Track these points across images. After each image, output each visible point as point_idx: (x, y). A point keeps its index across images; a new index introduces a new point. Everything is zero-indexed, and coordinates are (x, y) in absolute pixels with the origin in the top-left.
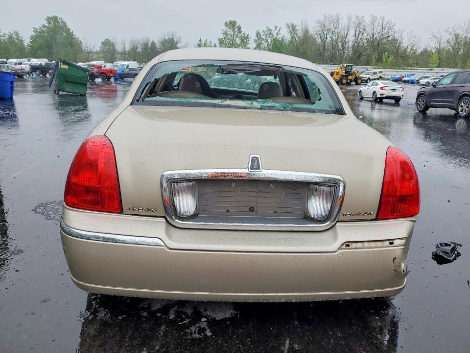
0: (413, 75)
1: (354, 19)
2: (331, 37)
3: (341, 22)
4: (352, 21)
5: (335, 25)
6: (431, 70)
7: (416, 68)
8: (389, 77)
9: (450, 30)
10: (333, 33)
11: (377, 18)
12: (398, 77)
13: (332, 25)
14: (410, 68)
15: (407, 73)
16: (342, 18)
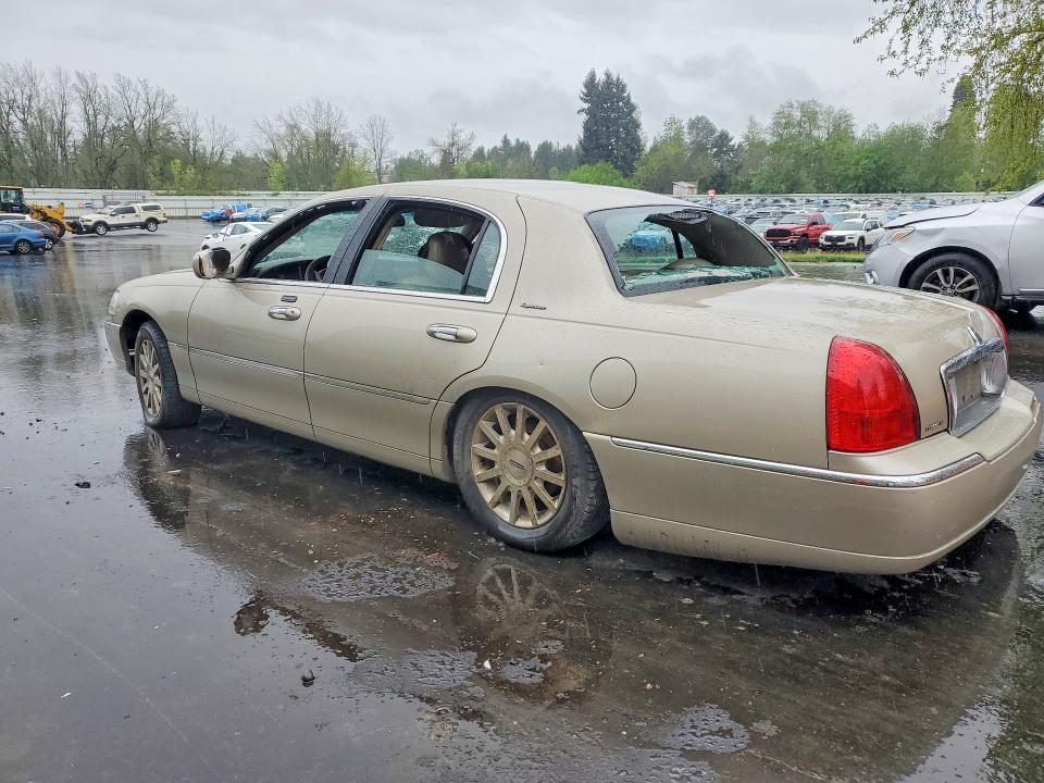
0: (249, 206)
1: (74, 80)
2: (24, 121)
3: (41, 85)
4: (70, 84)
5: (27, 91)
6: (276, 195)
7: (247, 192)
8: (199, 213)
9: (286, 117)
10: (26, 110)
11: (129, 83)
12: (218, 211)
13: (17, 90)
14: (235, 192)
15: (235, 204)
16: (42, 75)
